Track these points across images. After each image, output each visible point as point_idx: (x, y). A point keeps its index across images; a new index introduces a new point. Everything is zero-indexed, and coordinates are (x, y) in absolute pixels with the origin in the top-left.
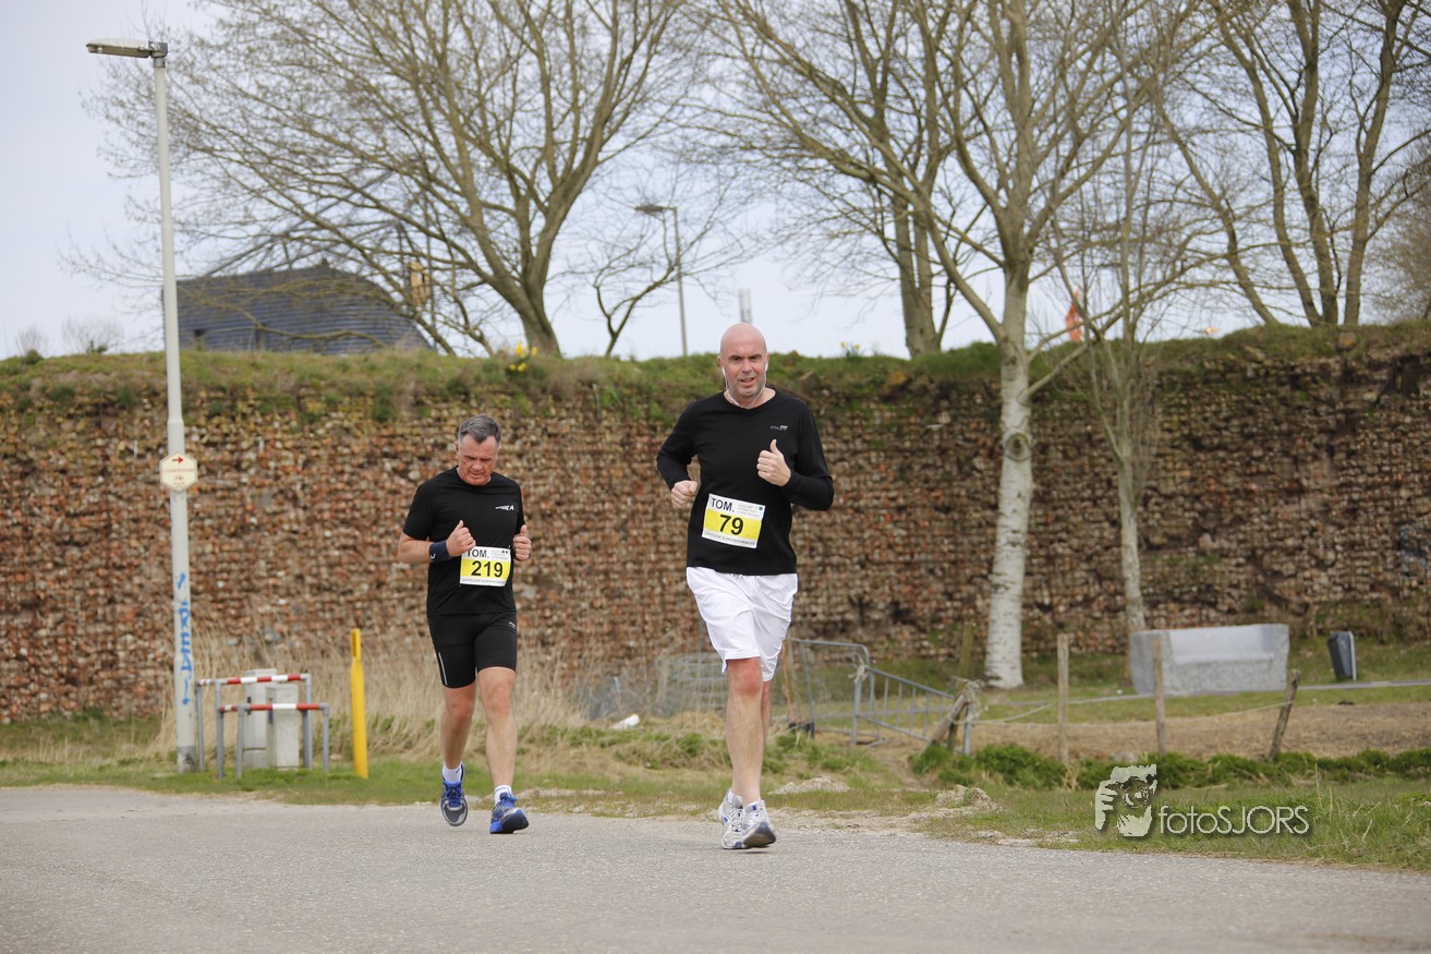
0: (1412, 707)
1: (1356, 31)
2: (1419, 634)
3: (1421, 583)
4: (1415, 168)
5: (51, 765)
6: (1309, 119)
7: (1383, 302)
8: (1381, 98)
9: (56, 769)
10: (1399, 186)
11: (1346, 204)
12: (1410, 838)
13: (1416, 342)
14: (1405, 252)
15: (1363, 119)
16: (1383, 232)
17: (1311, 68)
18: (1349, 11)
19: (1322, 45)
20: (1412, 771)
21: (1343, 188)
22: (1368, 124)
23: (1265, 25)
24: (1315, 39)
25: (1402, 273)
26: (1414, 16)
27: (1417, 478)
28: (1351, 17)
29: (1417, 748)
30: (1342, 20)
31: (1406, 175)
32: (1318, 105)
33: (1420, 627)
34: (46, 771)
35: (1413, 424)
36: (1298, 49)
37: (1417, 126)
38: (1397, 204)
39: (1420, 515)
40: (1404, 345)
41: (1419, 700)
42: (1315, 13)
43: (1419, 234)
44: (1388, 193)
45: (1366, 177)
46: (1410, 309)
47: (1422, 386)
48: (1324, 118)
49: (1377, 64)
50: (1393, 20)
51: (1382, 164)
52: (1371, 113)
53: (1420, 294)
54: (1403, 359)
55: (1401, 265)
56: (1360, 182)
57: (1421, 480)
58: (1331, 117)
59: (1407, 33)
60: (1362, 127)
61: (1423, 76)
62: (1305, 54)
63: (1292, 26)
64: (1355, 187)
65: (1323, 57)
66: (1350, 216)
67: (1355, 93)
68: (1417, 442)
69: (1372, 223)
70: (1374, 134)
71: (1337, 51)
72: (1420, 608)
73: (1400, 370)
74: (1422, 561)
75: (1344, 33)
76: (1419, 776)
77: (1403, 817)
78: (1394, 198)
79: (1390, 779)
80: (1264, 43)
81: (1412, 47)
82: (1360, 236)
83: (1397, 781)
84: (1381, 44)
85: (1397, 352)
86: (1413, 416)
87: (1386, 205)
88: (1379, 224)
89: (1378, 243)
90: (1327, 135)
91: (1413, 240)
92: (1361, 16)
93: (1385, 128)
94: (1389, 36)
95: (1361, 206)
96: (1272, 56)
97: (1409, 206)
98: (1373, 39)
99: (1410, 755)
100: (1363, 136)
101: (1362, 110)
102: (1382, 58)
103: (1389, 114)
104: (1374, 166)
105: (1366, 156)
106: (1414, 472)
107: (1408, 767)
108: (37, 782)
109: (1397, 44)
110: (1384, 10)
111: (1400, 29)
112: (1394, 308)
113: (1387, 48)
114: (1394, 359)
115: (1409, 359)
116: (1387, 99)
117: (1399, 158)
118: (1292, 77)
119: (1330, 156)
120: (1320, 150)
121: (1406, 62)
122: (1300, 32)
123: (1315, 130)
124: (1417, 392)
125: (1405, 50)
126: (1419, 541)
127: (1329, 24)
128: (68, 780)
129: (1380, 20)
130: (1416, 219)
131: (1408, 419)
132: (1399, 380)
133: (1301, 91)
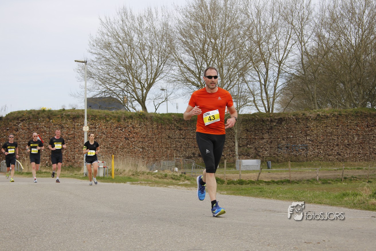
0: (279, 173)
1: (274, 67)
2: (281, 162)
3: (281, 154)
4: (283, 89)
5: (64, 174)
6: (267, 80)
7: (277, 109)
8: (278, 77)
9: (65, 175)
10: (280, 91)
11: (272, 94)
12: (278, 194)
13: (282, 116)
14: (281, 102)
15: (275, 81)
16: (278, 98)
17: (267, 72)
18: (273, 64)
19: (269, 69)
20: (279, 183)
21: (272, 91)
22: (276, 81)
23: (260, 65)
24: (268, 68)
25: (280, 105)
26: (283, 65)
27: (281, 137)
28: (273, 65)
29: (280, 180)
30: (272, 65)
31: (281, 90)
32: (268, 78)
33: (281, 161)
34: (63, 175)
35: (281, 129)
36: (265, 69)
37: (283, 82)
38: (280, 94)
39: (282, 143)
40: (280, 116)
41: (280, 172)
42: (268, 64)
43: (283, 99)
44: (278, 92)
45: (275, 90)
46: (281, 111)
47: (283, 123)
48: (269, 80)
49: (277, 72)
50: (280, 66)
51: (277, 88)
52: (276, 80)
53: (283, 109)
54: (280, 119)
55: (280, 104)
56: (274, 90)
57: (282, 138)
58: (270, 80)
59: (282, 68)
60: (275, 82)
61: (284, 74)
62: (266, 70)
63: (264, 66)
64: (273, 91)
65: (269, 71)
66: (273, 96)
67: (274, 76)
68: (281, 132)
69: (276, 97)
70: (276, 83)
71: (271, 70)
72: (281, 158)
73: (279, 120)
74: (282, 150)
75: (272, 67)
76: (280, 184)
77: (277, 191)
78: (279, 93)
79: (275, 185)
80: (260, 68)
81: (283, 70)
82: (274, 99)
83: (277, 185)
84: (278, 69)
85: (279, 117)
86: (281, 127)
87: (278, 94)
88: (277, 97)
89: (277, 100)
90: (269, 83)
91: (282, 100)
92: (275, 65)
93: (278, 82)
94: (279, 68)
95: (274, 94)
96: (261, 70)
97: (282, 95)
98: (277, 68)
99: (279, 181)
100: (275, 83)
101: (275, 79)
102: (278, 71)
103: (279, 80)
104: (276, 88)
105: (275, 86)
106: (281, 136)
107: (278, 183)
108: (62, 177)
109: (280, 69)
110: (279, 64)
111: (281, 67)
112: (279, 110)
113: (279, 70)
114: (278, 118)
115: (281, 118)
116: (279, 78)
117: (280, 87)
118: (264, 74)
119: (270, 86)
120: (268, 85)
121: (282, 72)
122: (266, 67)
123: (267, 82)
124: (282, 124)
125: (282, 70)
126: (281, 147)
127: (270, 65)
128: (66, 177)
129: (278, 65)
130: (283, 97)
131: (280, 128)
132: (279, 122)
133: (266, 76)
